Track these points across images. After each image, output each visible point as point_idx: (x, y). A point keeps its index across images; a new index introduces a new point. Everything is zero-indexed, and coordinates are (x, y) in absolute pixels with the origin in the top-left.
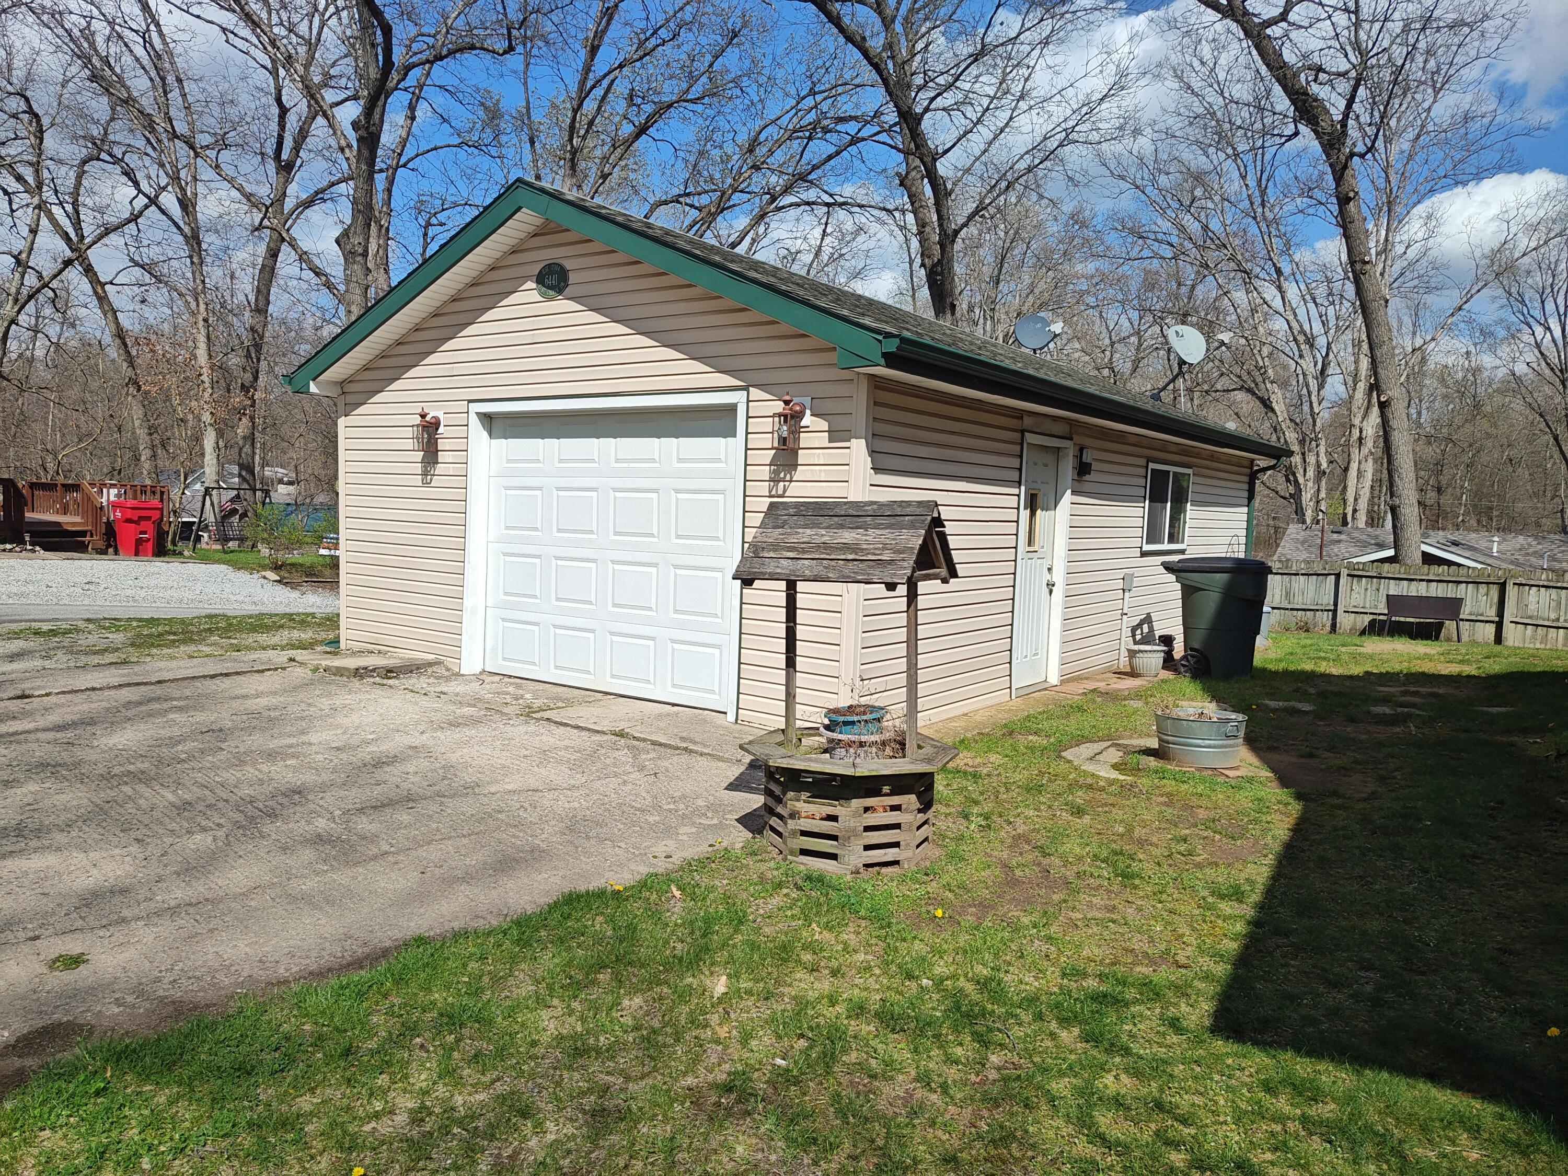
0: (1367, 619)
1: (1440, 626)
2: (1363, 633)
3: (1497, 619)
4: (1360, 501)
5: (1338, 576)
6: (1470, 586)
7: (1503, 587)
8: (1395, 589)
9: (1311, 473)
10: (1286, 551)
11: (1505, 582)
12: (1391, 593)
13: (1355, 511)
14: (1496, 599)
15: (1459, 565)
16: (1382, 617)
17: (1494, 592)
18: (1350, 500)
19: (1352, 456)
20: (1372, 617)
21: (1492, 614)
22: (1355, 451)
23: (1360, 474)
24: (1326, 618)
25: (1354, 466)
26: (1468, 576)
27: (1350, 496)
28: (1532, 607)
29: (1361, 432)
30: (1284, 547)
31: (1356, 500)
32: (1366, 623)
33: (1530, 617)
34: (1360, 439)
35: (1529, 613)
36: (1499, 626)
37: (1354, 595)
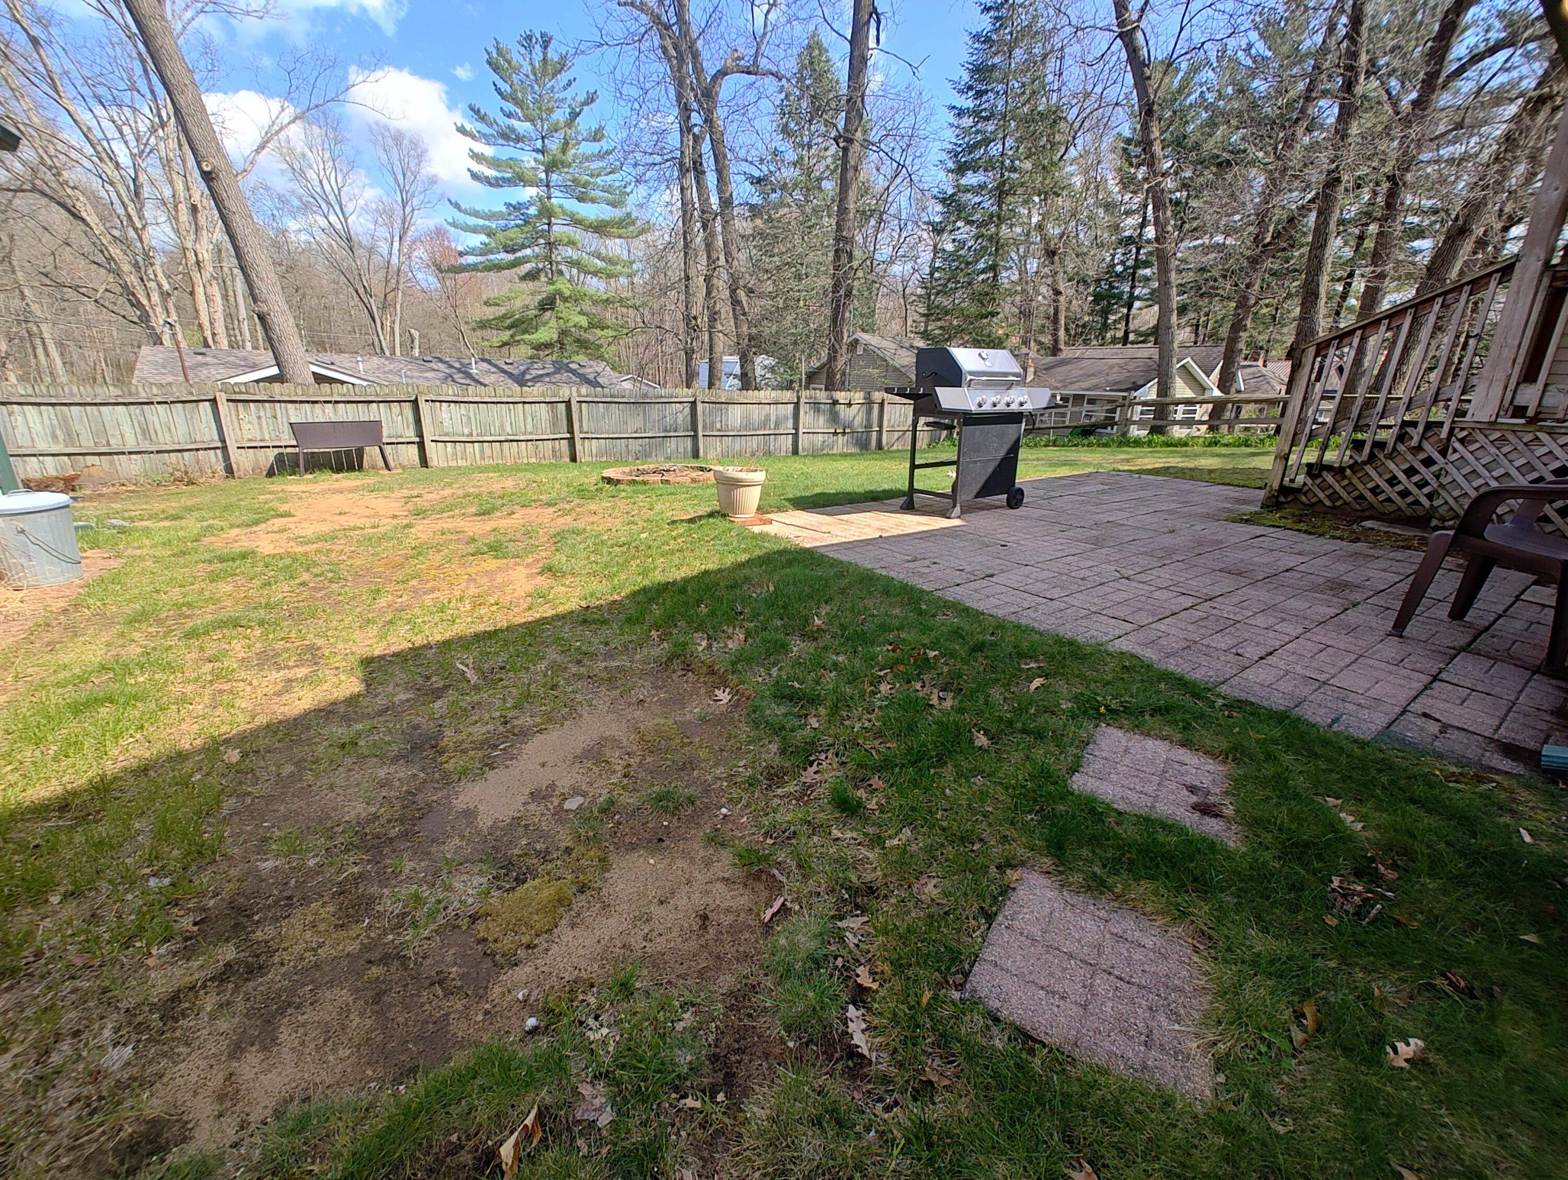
0: (272, 454)
1: (360, 452)
2: (271, 474)
3: (417, 439)
4: (216, 325)
5: (214, 401)
6: (381, 405)
7: (415, 403)
8: (298, 415)
9: (155, 297)
10: (145, 374)
11: (416, 399)
12: (293, 421)
13: (214, 335)
14: (411, 419)
15: (342, 383)
16: (289, 450)
17: (408, 409)
18: (206, 324)
19: (195, 280)
20: (277, 451)
21: (411, 435)
22: (196, 275)
23: (208, 299)
24: (214, 459)
25: (200, 291)
26: (377, 395)
27: (205, 319)
28: (447, 423)
29: (196, 255)
30: (141, 370)
31: (211, 324)
32: (272, 459)
33: (447, 434)
34: (198, 263)
35: (446, 430)
36: (421, 445)
37: (245, 426)
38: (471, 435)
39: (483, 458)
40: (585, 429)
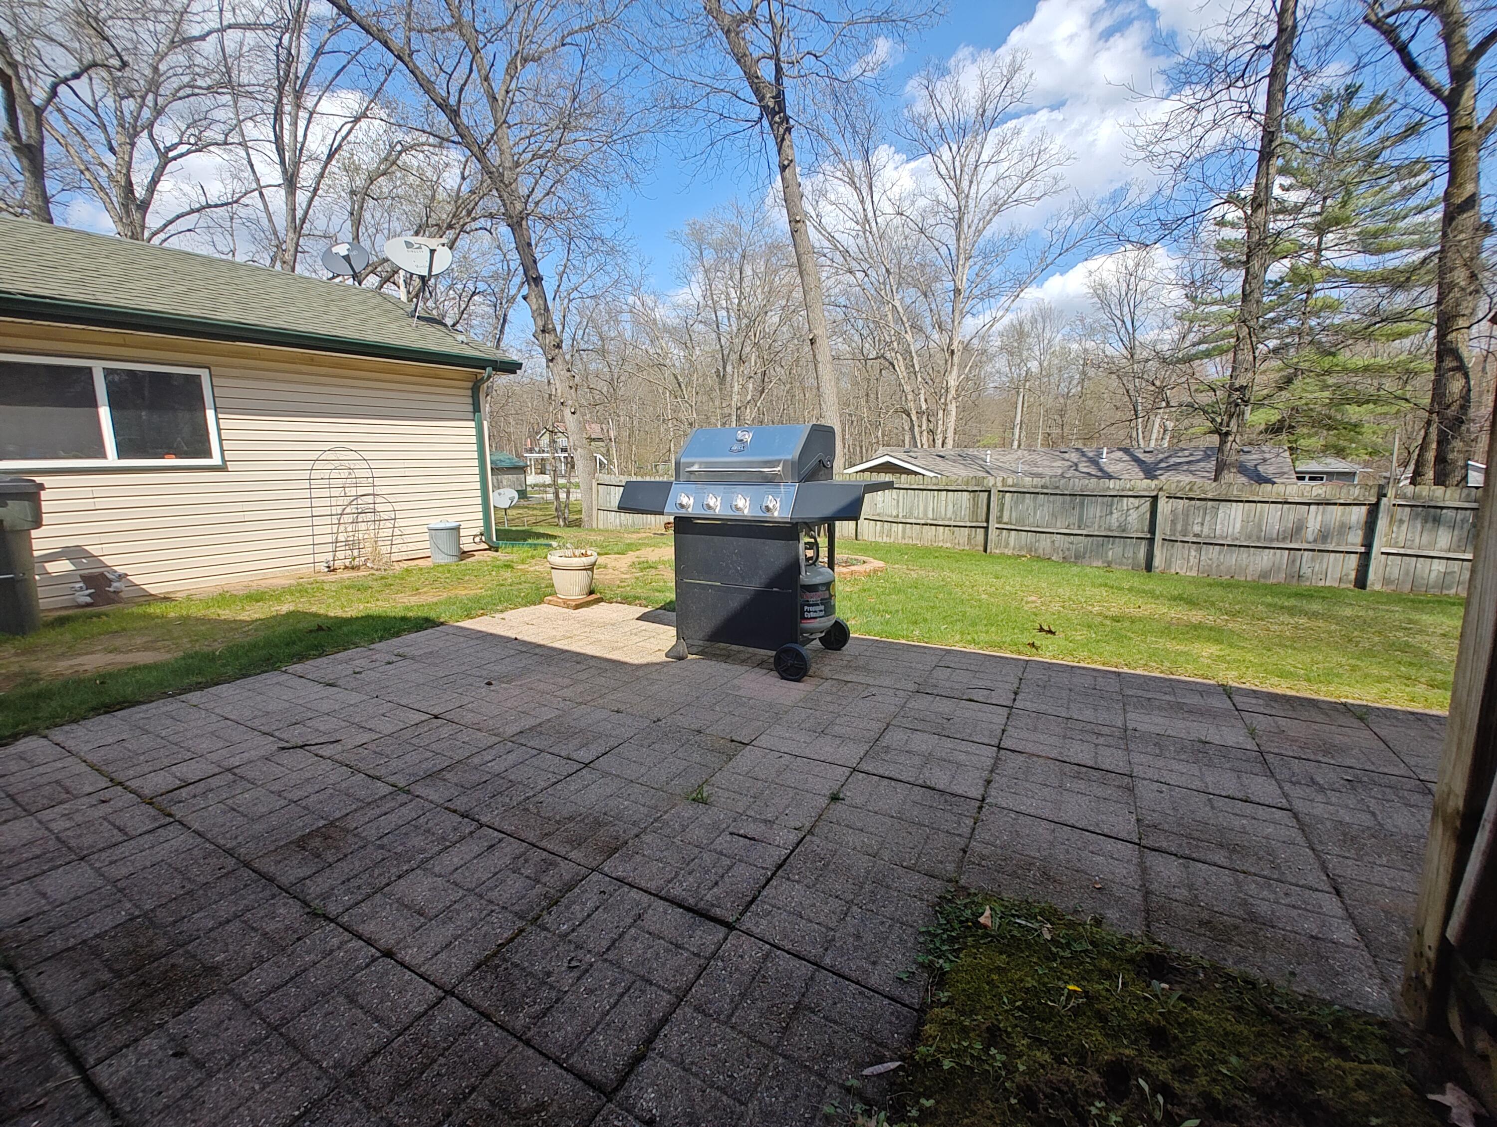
38: (898, 516)
39: (903, 538)
40: (1005, 519)
